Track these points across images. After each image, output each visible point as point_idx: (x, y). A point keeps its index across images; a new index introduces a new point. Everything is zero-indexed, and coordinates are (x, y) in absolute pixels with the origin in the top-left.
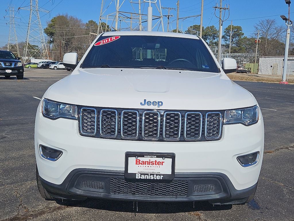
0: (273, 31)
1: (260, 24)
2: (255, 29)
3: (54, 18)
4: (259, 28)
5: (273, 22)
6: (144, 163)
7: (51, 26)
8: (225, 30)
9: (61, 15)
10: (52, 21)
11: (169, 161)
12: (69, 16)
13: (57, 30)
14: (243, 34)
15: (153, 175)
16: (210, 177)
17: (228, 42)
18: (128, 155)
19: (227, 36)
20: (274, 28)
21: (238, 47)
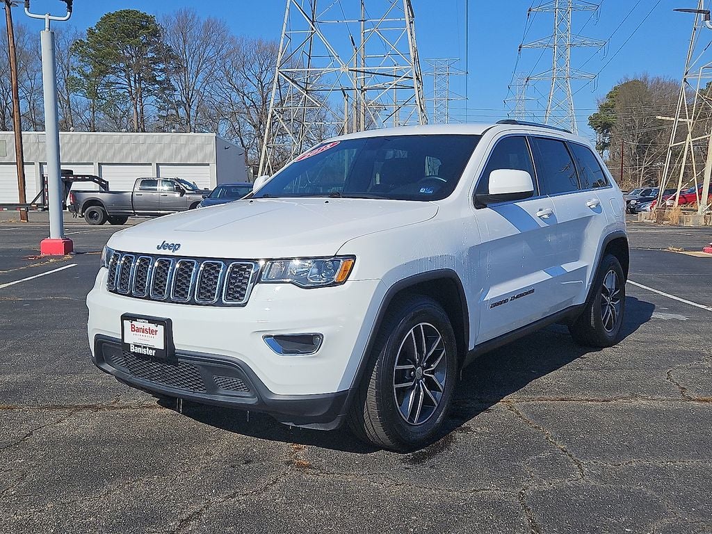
3: (615, 88)
6: (138, 330)
7: (605, 108)
9: (631, 78)
10: (610, 96)
11: (161, 329)
12: (650, 78)
13: (618, 118)
15: (146, 348)
16: (224, 363)
18: (125, 317)
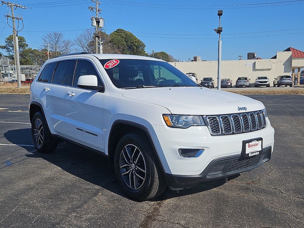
0: (61, 44)
1: (48, 37)
2: (43, 41)
4: (47, 40)
5: (60, 35)
6: (251, 146)
8: (6, 40)
11: (260, 142)
14: (27, 45)
15: (255, 152)
17: (11, 54)
19: (9, 46)
20: (62, 41)
21: (24, 58)
